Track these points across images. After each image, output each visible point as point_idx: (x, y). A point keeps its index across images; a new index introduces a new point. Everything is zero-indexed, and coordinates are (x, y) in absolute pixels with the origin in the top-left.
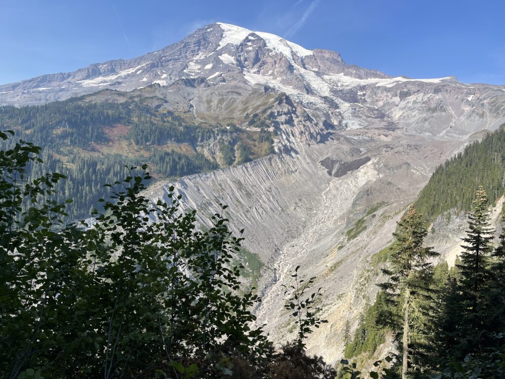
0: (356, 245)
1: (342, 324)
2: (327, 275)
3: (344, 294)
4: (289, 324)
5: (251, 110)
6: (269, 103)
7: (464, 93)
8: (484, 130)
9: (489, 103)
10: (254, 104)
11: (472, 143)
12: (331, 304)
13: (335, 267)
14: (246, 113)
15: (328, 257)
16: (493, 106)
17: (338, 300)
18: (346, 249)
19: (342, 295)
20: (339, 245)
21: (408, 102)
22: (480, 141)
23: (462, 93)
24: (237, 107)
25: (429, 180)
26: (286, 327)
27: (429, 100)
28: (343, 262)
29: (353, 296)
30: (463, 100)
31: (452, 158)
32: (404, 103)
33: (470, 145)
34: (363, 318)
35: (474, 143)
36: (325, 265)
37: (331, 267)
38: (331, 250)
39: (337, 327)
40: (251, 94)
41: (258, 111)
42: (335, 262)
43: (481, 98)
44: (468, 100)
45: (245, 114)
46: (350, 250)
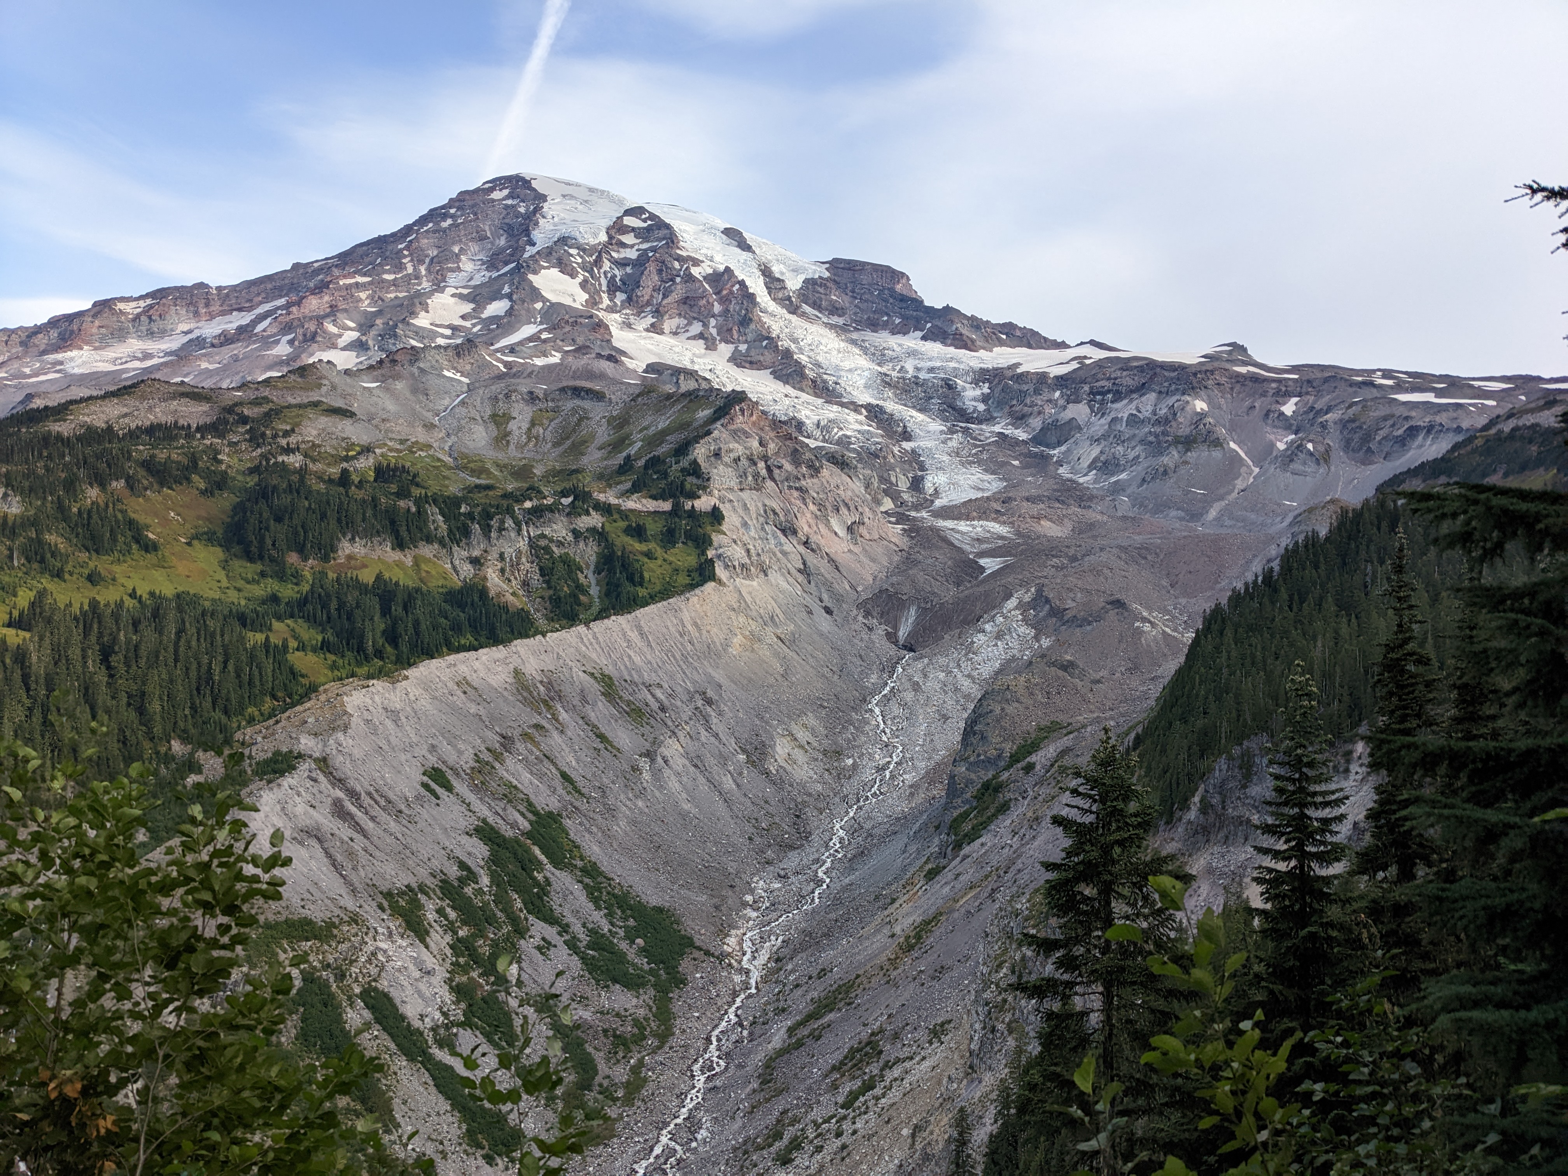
0: (980, 863)
1: (946, 1120)
2: (894, 962)
3: (950, 1021)
4: (778, 1136)
5: (639, 444)
6: (695, 424)
7: (1271, 392)
8: (1332, 501)
9: (1341, 420)
10: (645, 428)
11: (1301, 538)
12: (911, 1058)
13: (918, 937)
14: (624, 454)
15: (897, 905)
16: (1353, 431)
17: (930, 1043)
18: (950, 876)
19: (942, 1024)
20: (930, 866)
21: (1115, 420)
22: (1323, 532)
23: (1264, 394)
24: (593, 436)
25: (1186, 650)
26: (770, 1146)
27: (1175, 414)
28: (943, 918)
29: (977, 1026)
30: (1267, 415)
31: (1246, 585)
32: (1103, 421)
33: (1297, 543)
34: (1008, 1096)
35: (1307, 537)
36: (886, 931)
37: (908, 938)
38: (903, 882)
39: (932, 1133)
40: (638, 396)
41: (662, 450)
42: (917, 918)
43: (1318, 406)
44: (1282, 414)
45: (620, 459)
46: (961, 878)
